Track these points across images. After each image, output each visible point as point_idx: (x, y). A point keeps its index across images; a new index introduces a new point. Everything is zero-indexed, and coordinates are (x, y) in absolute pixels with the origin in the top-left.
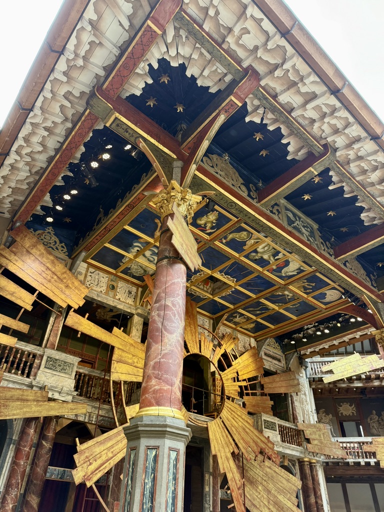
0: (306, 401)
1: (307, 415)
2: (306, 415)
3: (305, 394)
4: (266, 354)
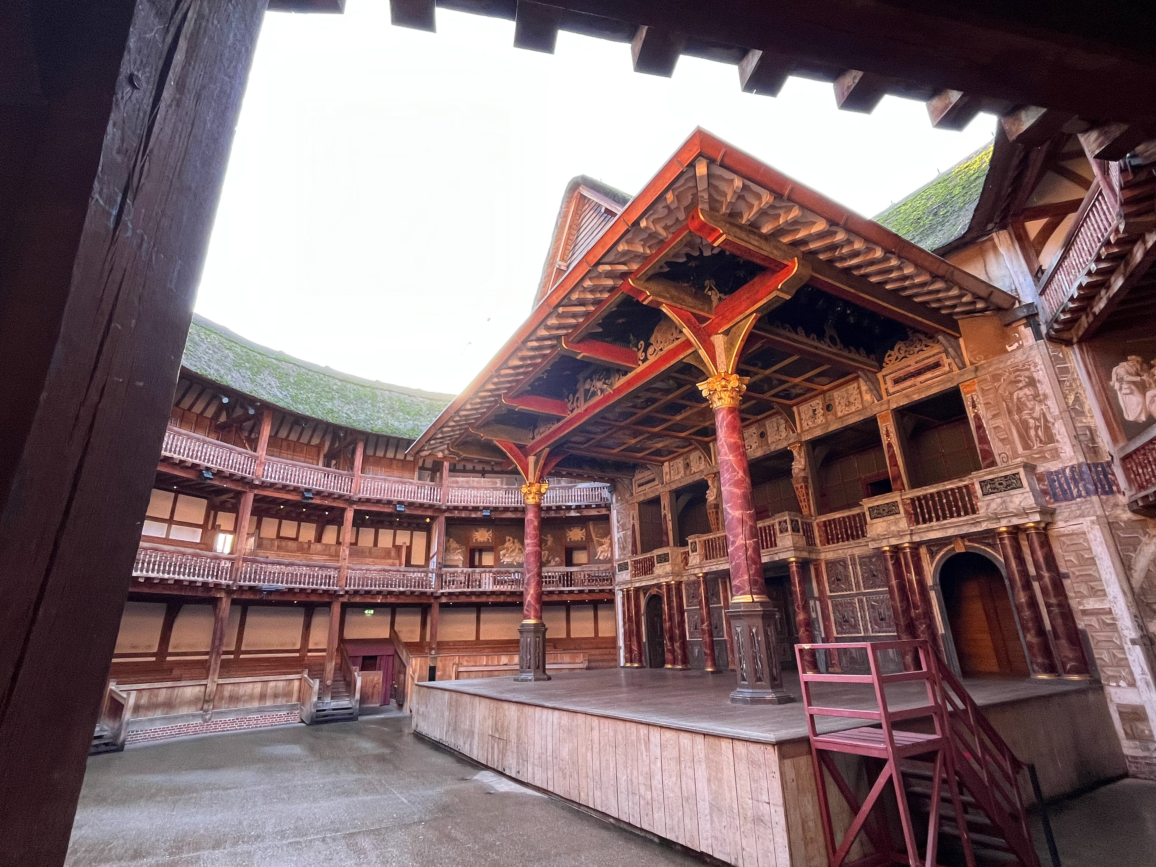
0: (1036, 396)
1: (1037, 428)
2: (1032, 432)
3: (1032, 383)
4: (896, 382)
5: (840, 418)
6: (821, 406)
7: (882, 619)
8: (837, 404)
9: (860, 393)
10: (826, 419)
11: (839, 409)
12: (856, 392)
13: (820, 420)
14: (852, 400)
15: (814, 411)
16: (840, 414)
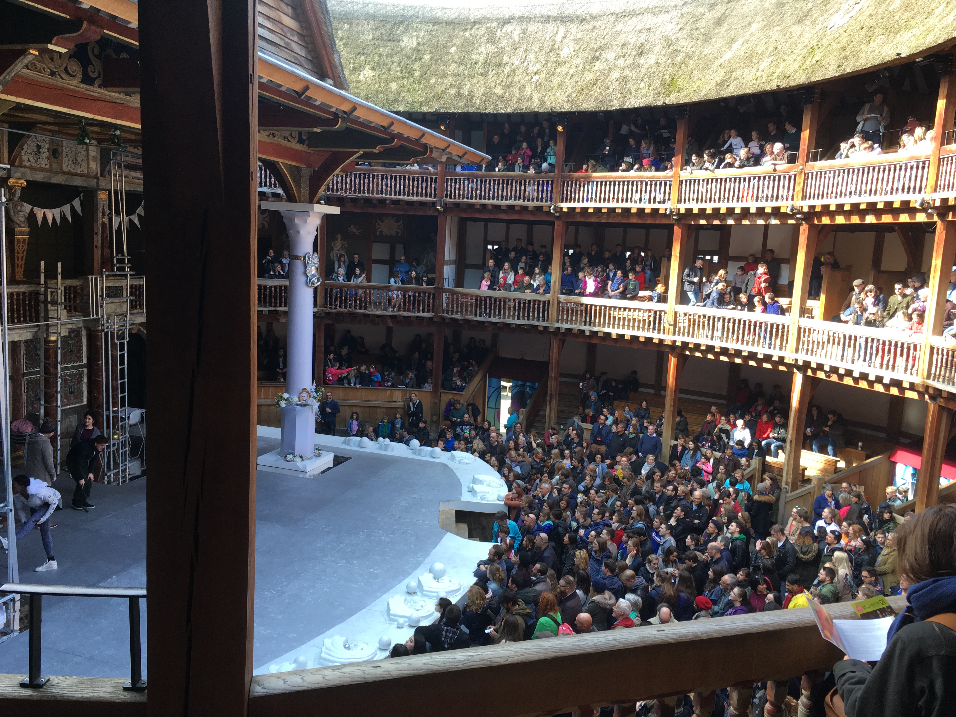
5: (65, 173)
6: (47, 146)
7: (71, 393)
8: (64, 154)
9: (88, 155)
10: (51, 165)
11: (65, 160)
12: (84, 153)
13: (44, 163)
14: (79, 159)
15: (39, 147)
16: (65, 168)
